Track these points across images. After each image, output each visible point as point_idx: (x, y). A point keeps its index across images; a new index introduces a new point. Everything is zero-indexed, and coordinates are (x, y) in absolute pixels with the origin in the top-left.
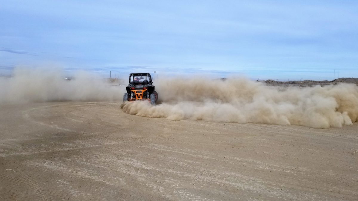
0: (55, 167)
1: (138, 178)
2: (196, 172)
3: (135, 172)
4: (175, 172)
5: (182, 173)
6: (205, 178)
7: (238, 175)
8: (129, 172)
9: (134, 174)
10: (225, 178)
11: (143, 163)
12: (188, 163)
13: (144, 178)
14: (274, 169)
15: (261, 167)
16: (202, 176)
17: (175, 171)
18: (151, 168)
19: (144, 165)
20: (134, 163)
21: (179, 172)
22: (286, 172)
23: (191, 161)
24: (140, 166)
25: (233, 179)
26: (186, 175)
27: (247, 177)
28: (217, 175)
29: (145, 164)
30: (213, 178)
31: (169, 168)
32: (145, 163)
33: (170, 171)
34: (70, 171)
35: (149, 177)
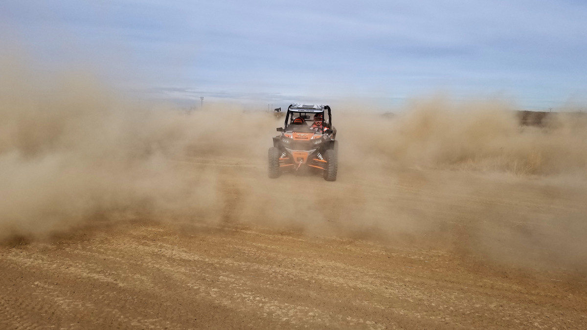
0: (28, 259)
1: (174, 274)
2: (271, 262)
3: (169, 265)
4: (236, 264)
5: (249, 264)
6: (286, 271)
7: (338, 265)
8: (157, 266)
9: (166, 268)
10: (317, 271)
11: (181, 249)
12: (259, 248)
13: (185, 274)
14: (393, 254)
15: (374, 251)
16: (280, 269)
17: (237, 261)
18: (196, 258)
19: (183, 253)
20: (166, 250)
21: (243, 263)
22: (413, 257)
23: (263, 245)
24: (178, 255)
25: (330, 271)
26: (255, 267)
27: (351, 267)
28: (305, 265)
29: (186, 252)
30: (298, 271)
31: (227, 257)
32: (186, 250)
33: (228, 261)
34: (55, 265)
35: (193, 273)
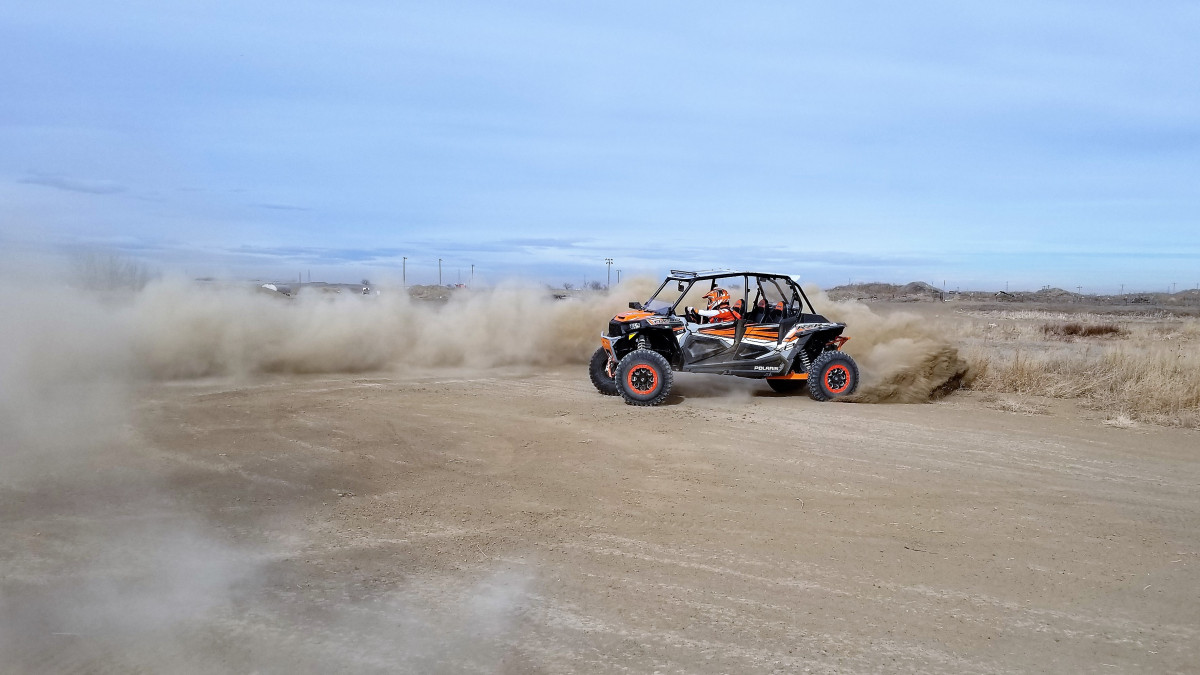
0: (237, 622)
1: (550, 663)
2: (771, 642)
3: (539, 643)
4: (690, 644)
5: (718, 644)
6: (805, 665)
7: (932, 654)
8: (515, 643)
9: (533, 649)
10: (880, 667)
11: (566, 606)
12: (741, 609)
14: (1068, 633)
15: (1020, 624)
16: (793, 659)
17: (692, 638)
18: (600, 628)
19: (571, 616)
20: (533, 606)
21: (706, 643)
22: (1117, 641)
23: (752, 602)
24: (558, 620)
25: (913, 669)
26: (735, 654)
27: (965, 661)
28: (853, 653)
29: (576, 612)
30: (835, 666)
31: (669, 626)
32: (578, 608)
33: (670, 637)
34: (293, 637)
35: (594, 662)
